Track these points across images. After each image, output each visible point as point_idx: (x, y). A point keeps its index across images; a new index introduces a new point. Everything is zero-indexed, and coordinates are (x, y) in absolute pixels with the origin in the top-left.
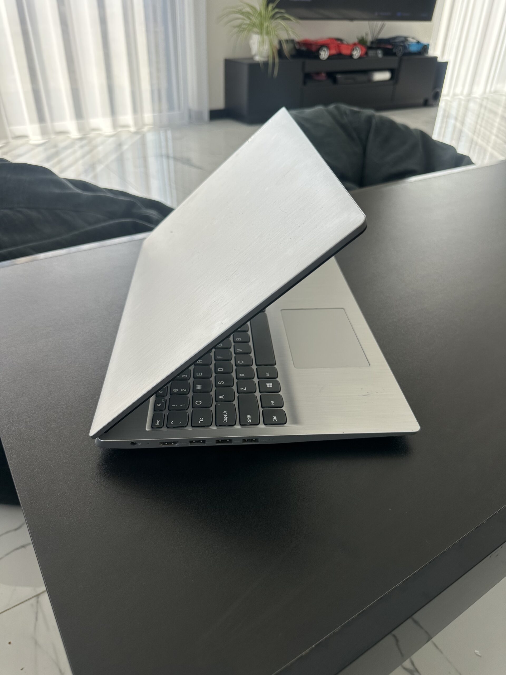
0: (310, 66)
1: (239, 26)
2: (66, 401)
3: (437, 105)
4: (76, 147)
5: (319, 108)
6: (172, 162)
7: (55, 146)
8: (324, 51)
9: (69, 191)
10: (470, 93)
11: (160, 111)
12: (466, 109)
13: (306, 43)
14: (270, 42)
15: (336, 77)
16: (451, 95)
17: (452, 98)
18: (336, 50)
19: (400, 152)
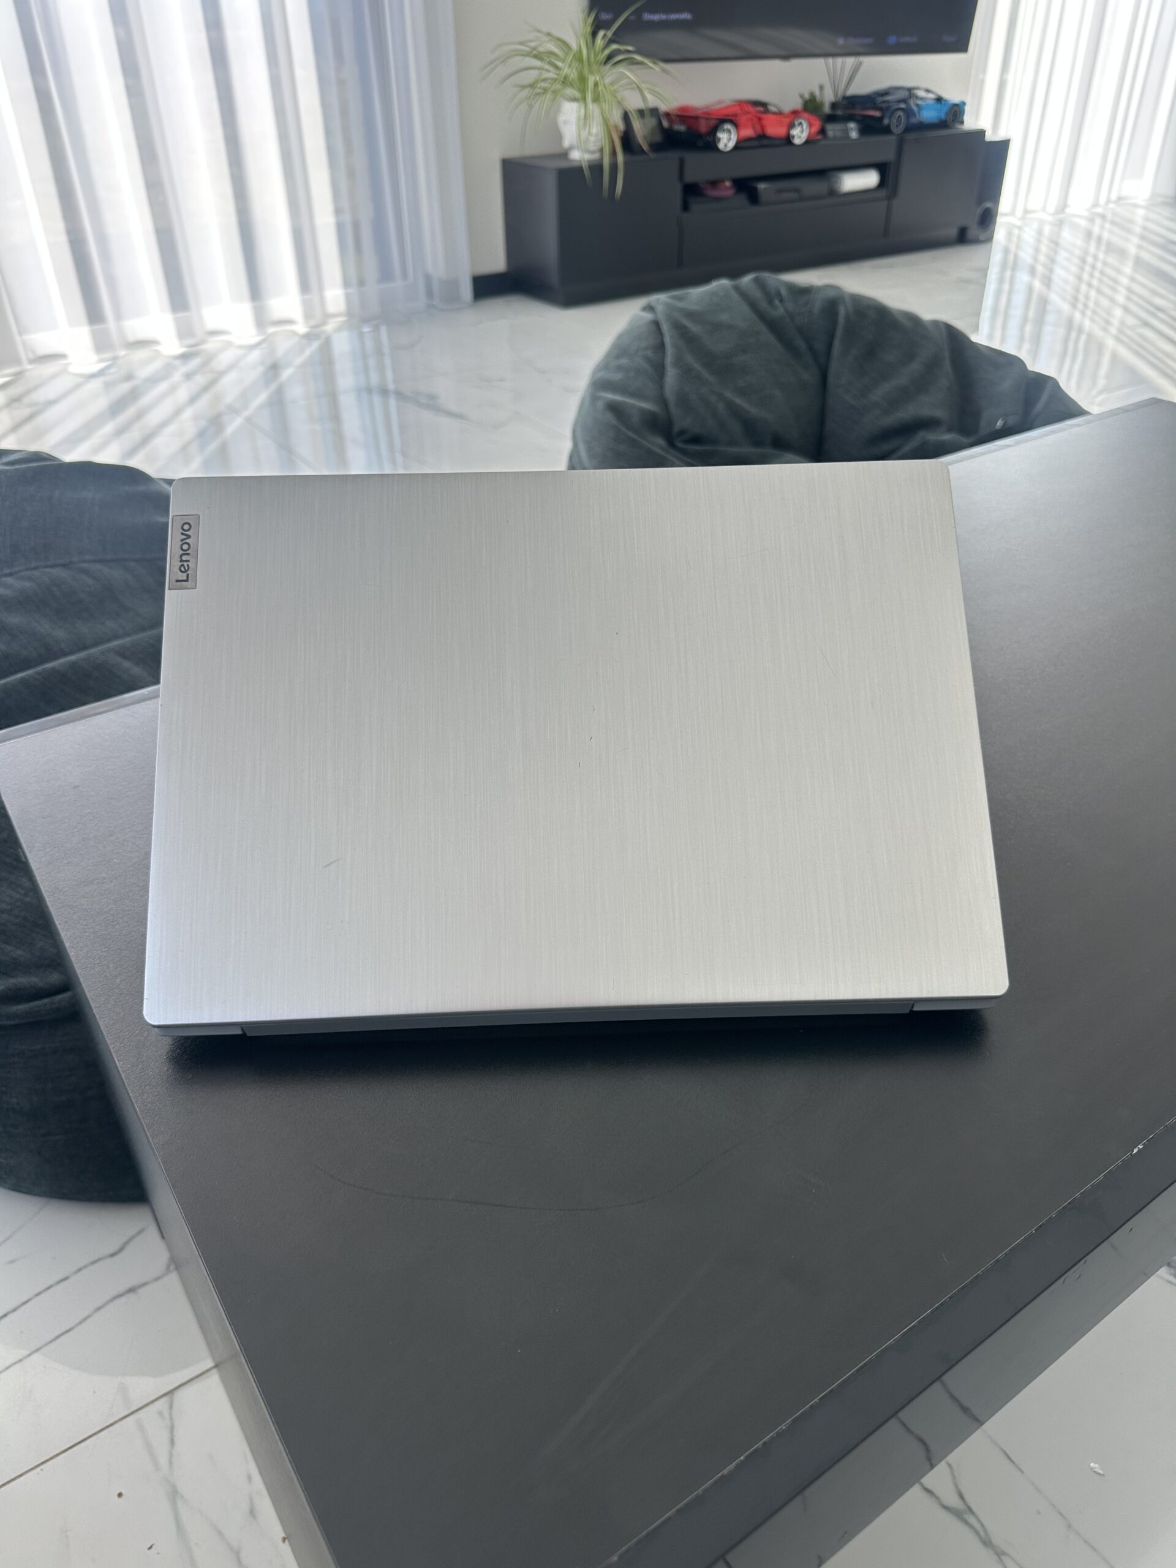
0: (697, 167)
1: (532, 86)
3: (990, 239)
4: (177, 376)
5: (724, 282)
6: (393, 402)
7: (129, 377)
8: (729, 131)
10: (1063, 207)
11: (361, 283)
12: (1055, 243)
13: (685, 116)
14: (603, 117)
15: (756, 189)
16: (1019, 212)
17: (1023, 218)
18: (754, 128)
19: (902, 378)
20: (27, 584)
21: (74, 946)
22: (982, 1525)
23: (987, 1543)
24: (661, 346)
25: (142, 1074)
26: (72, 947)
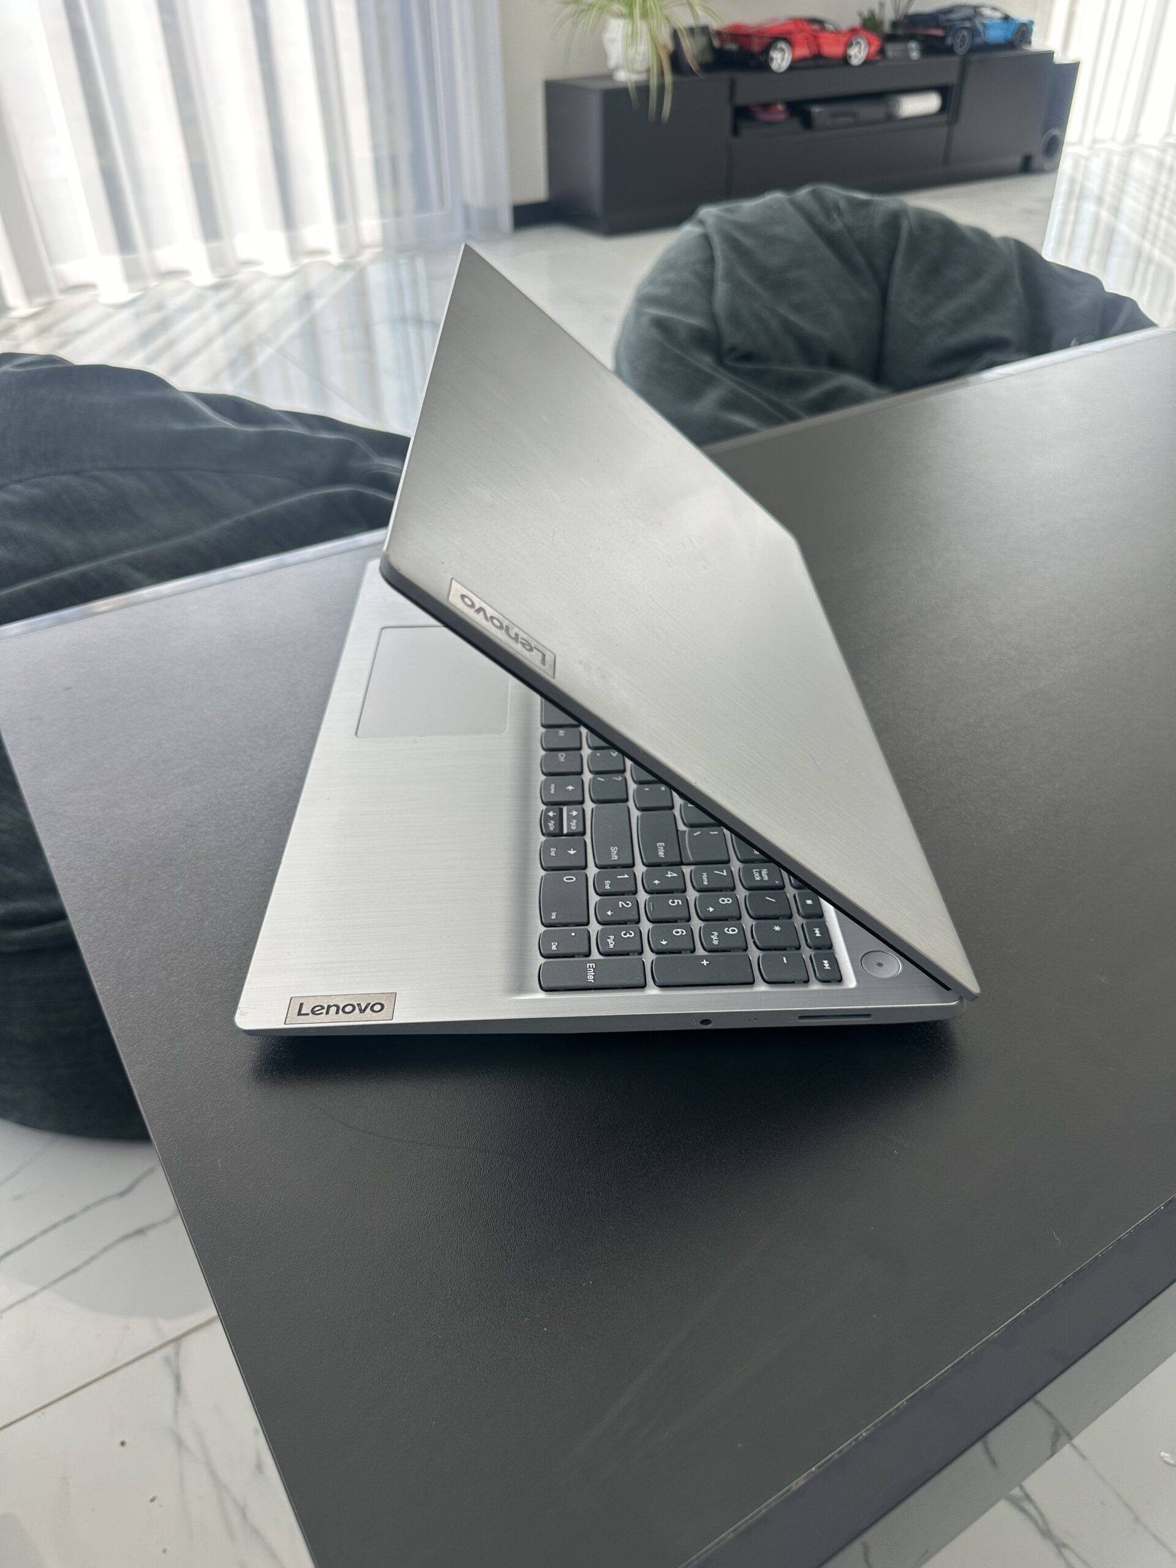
0: (749, 87)
2: (243, 929)
3: (1055, 169)
4: (208, 306)
5: (775, 197)
6: (427, 332)
7: (159, 307)
8: (782, 50)
9: (205, 426)
10: (1133, 136)
11: (398, 213)
12: (1125, 173)
13: (737, 34)
14: (652, 36)
15: (809, 113)
16: (1087, 141)
17: (1091, 148)
18: (809, 47)
19: (968, 297)
20: (36, 491)
21: (56, 856)
22: (1040, 1513)
23: (1046, 1533)
24: (711, 261)
25: (122, 997)
26: (54, 857)
